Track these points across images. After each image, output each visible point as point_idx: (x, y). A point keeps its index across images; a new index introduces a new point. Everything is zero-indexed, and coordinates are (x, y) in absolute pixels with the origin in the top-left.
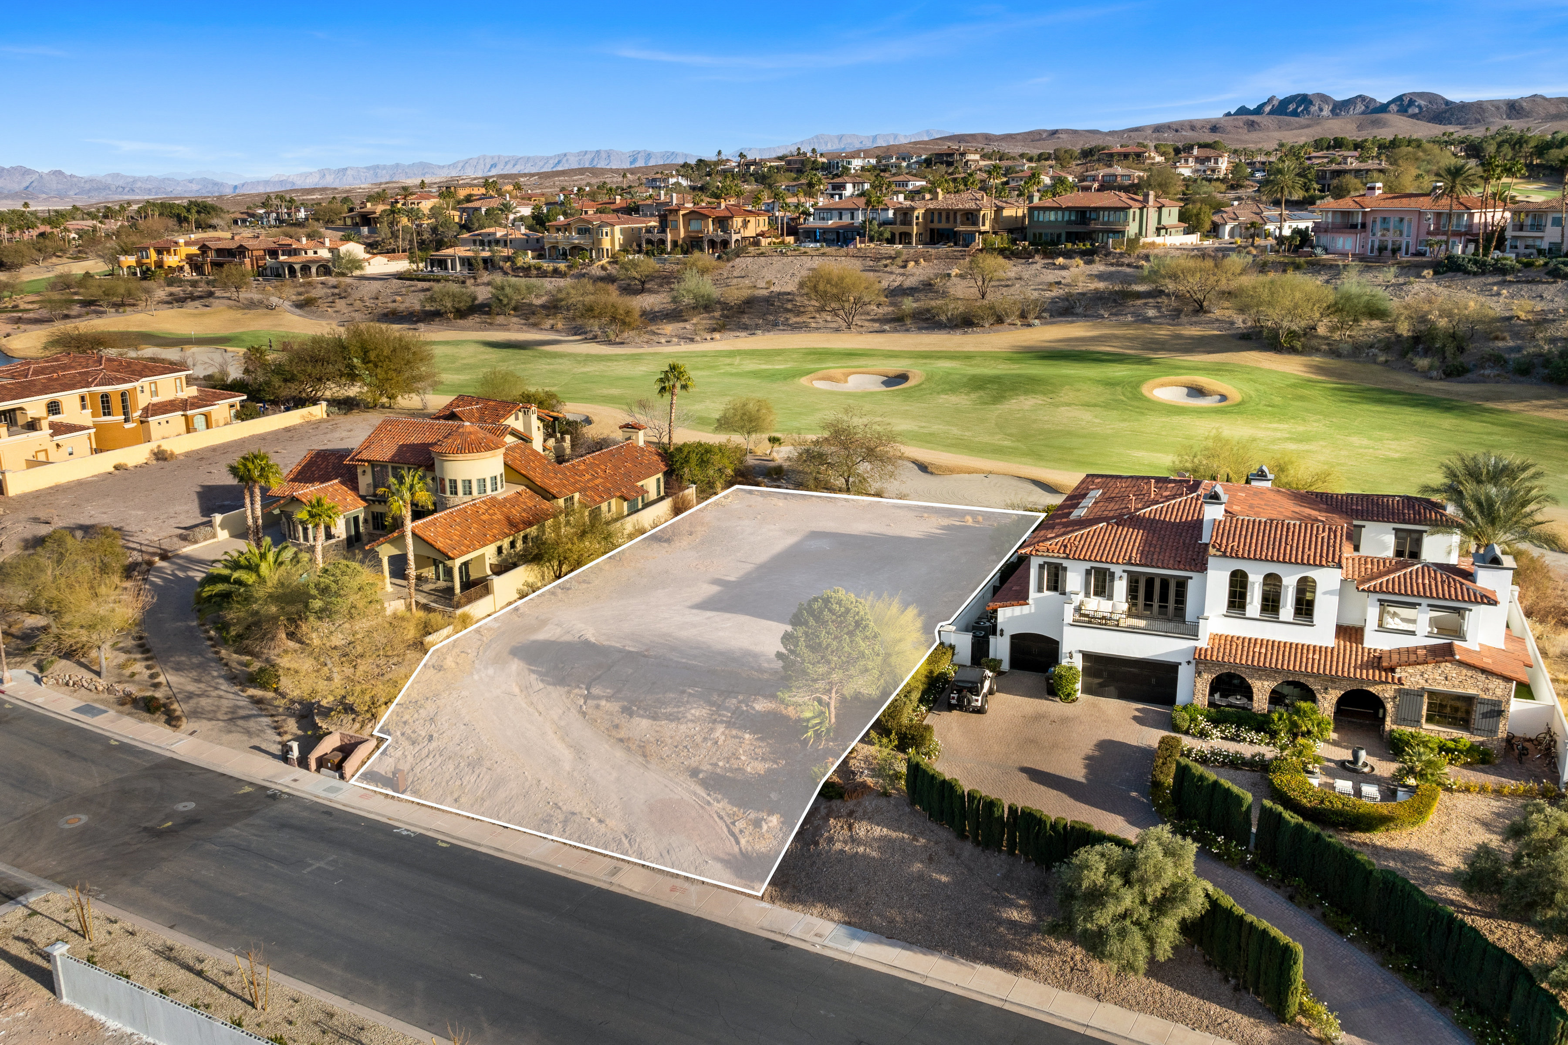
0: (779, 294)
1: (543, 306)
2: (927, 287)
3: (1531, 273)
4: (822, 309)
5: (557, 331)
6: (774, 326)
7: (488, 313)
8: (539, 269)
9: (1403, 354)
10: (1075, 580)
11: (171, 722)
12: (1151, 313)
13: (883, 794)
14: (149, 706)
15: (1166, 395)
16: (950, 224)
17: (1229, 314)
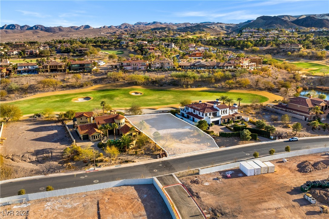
3: (160, 71)
4: (44, 87)
6: (36, 92)
9: (153, 84)
10: (208, 115)
11: (133, 162)
12: (110, 81)
13: (217, 137)
14: (127, 162)
15: (133, 94)
16: (55, 68)
17: (122, 80)
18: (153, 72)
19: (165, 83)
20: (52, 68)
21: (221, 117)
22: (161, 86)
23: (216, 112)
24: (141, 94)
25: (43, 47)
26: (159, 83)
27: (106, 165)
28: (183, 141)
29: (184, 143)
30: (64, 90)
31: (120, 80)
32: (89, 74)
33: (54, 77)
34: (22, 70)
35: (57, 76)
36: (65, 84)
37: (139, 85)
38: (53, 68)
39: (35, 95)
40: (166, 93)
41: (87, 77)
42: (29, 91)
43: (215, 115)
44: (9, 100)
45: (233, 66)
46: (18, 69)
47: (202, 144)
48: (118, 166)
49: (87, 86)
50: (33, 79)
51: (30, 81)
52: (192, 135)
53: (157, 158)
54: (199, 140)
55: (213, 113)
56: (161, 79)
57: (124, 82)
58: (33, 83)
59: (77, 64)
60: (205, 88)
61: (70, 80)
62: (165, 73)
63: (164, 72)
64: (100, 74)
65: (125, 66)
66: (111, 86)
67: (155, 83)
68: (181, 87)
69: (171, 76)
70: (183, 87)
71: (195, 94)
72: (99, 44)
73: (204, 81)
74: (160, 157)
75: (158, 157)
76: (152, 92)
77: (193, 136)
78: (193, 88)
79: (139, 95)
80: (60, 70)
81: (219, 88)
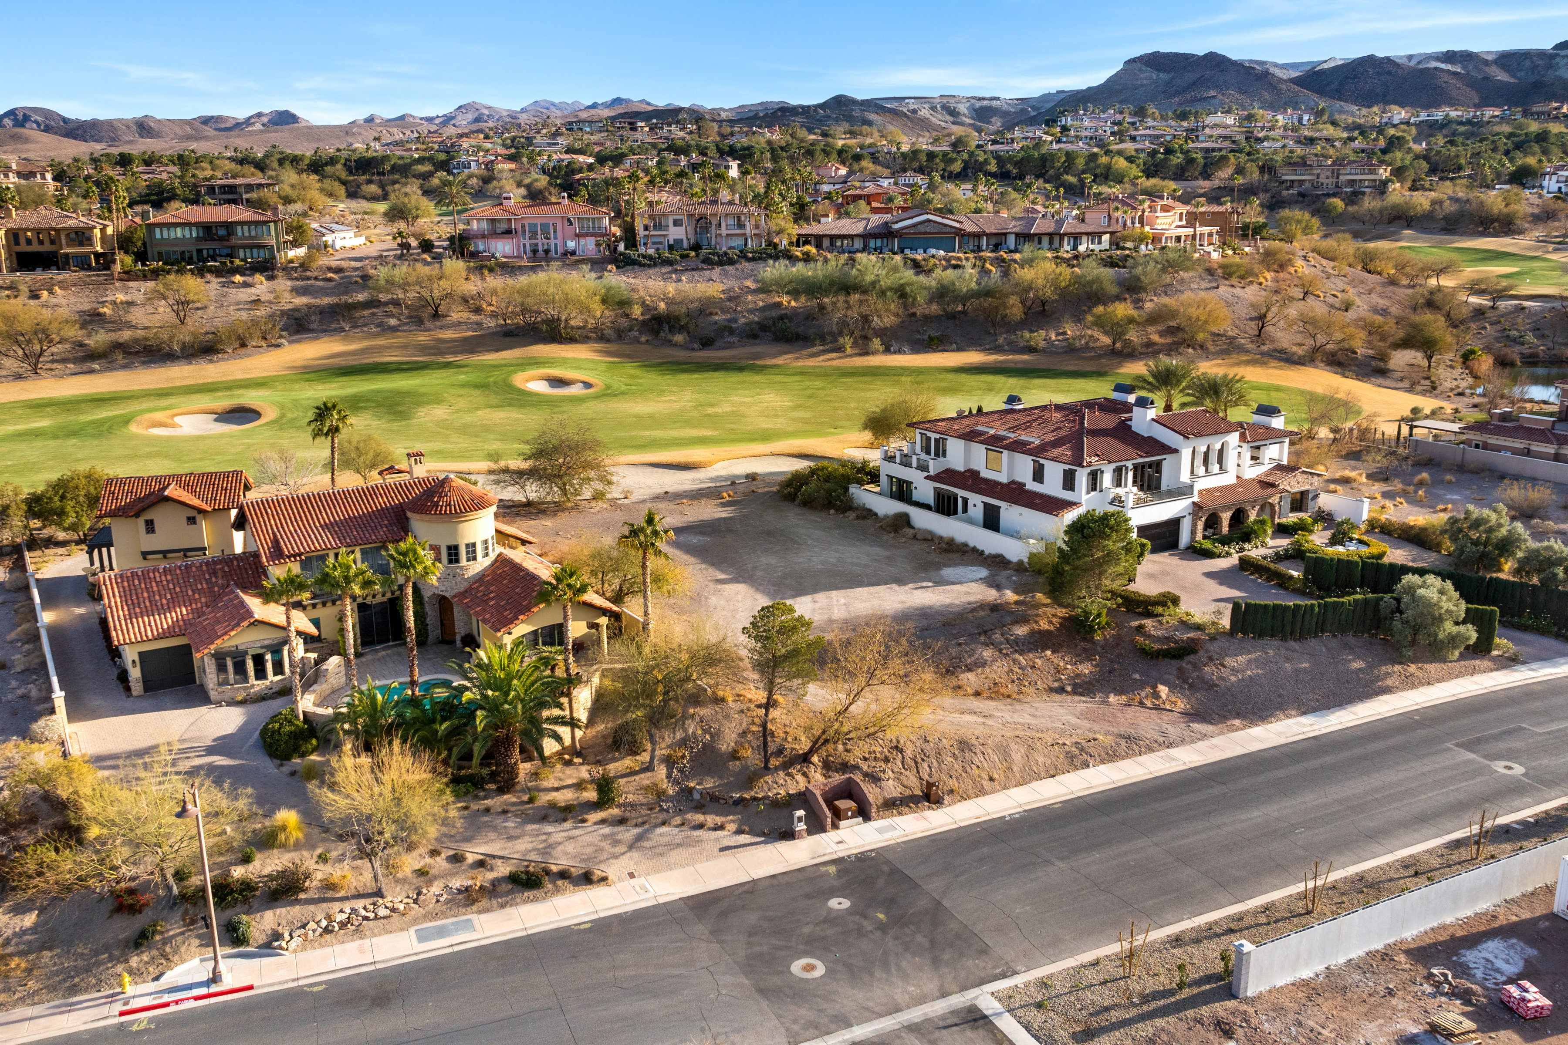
2: (96, 317)
10: (1107, 479)
12: (393, 322)
14: (525, 881)
15: (539, 387)
16: (47, 247)
17: (466, 315)
18: (649, 266)
19: (727, 329)
20: (23, 248)
21: (1196, 499)
22: (707, 343)
23: (1160, 464)
24: (588, 385)
27: (327, 931)
28: (970, 679)
29: (979, 694)
30: (92, 371)
31: (455, 316)
32: (259, 277)
33: (35, 296)
35: (51, 292)
36: (99, 338)
37: (572, 340)
38: (35, 248)
40: (740, 382)
41: (244, 295)
43: (1150, 481)
45: (1106, 238)
47: (1112, 698)
48: (441, 932)
49: (243, 345)
53: (788, 835)
55: (1135, 467)
56: (705, 308)
57: (479, 324)
59: (189, 225)
60: (973, 357)
61: (138, 316)
62: (726, 274)
63: (718, 270)
64: (330, 280)
65: (483, 237)
66: (404, 347)
67: (666, 326)
68: (829, 351)
69: (764, 289)
70: (840, 349)
73: (952, 316)
74: (816, 826)
75: (801, 827)
76: (652, 378)
78: (899, 352)
79: (575, 390)
80: (76, 256)
81: (1050, 350)
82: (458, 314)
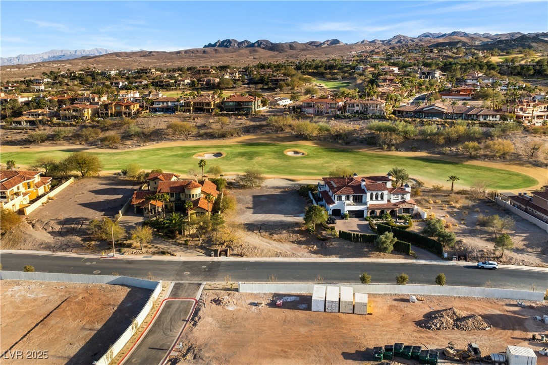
0: (158, 129)
1: (72, 136)
2: (204, 126)
3: (356, 118)
4: (174, 134)
5: (83, 145)
6: (161, 139)
7: (53, 140)
8: (64, 124)
9: (335, 139)
10: (343, 198)
11: (173, 255)
12: (270, 131)
13: (334, 238)
14: (163, 253)
15: (290, 153)
16: (201, 107)
17: (289, 130)
18: (344, 119)
19: (356, 140)
21: (368, 206)
22: (347, 143)
23: (362, 196)
24: (303, 154)
25: (230, 73)
26: (345, 138)
28: (276, 236)
29: (274, 240)
30: (198, 140)
31: (287, 130)
32: (244, 117)
33: (194, 120)
34: (159, 108)
35: (197, 118)
36: (202, 131)
37: (310, 140)
38: (199, 107)
39: (158, 144)
40: (346, 156)
41: (239, 121)
42: (152, 138)
43: (358, 200)
44: (122, 149)
45: (498, 116)
46: (154, 106)
47: (303, 246)
48: (147, 257)
49: (232, 136)
50: (165, 121)
51: (160, 123)
52: (296, 229)
54: (304, 239)
55: (353, 196)
56: (350, 133)
57: (291, 133)
58: (163, 126)
59: (233, 102)
60: (423, 154)
61: (214, 126)
63: (362, 121)
64: (261, 118)
65: (305, 107)
66: (268, 138)
67: (338, 138)
68: (379, 149)
69: (370, 128)
70: (382, 149)
71: (395, 162)
72: (322, 70)
73: (426, 141)
77: (299, 230)
78: (400, 151)
79: (299, 155)
80: (206, 109)
81: (450, 155)
82: (288, 130)
